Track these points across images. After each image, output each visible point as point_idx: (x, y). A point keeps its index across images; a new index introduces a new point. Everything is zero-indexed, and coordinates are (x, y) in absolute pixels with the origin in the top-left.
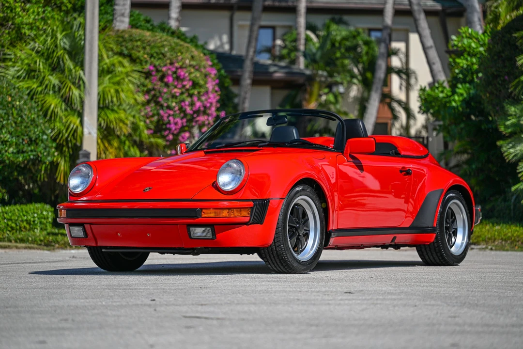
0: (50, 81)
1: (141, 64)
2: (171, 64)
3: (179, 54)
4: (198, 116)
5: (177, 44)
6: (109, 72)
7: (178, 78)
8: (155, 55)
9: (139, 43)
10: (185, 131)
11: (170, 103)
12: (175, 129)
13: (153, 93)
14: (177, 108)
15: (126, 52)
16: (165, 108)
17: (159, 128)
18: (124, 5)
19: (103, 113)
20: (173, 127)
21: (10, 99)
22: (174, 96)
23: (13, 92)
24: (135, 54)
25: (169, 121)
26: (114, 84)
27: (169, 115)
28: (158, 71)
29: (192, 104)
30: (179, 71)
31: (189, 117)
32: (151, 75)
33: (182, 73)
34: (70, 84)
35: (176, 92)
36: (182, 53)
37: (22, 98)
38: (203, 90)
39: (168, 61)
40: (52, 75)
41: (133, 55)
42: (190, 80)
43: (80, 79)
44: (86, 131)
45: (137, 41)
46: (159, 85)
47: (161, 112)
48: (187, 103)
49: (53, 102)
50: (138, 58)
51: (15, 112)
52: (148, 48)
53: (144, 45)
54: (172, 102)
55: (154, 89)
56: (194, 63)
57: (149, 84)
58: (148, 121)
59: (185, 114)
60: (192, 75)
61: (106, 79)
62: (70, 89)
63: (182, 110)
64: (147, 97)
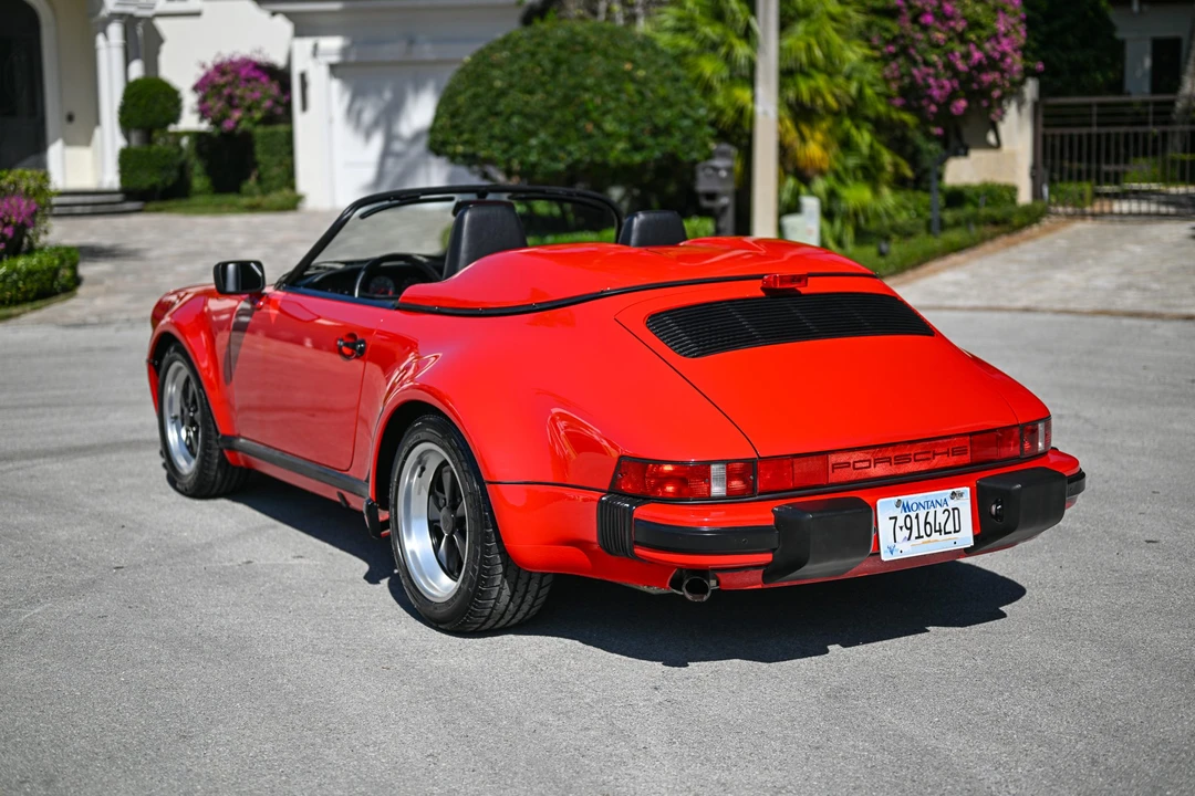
0: (706, 36)
4: (980, 73)
6: (806, 14)
7: (944, 17)
10: (960, 98)
11: (929, 57)
12: (941, 96)
13: (902, 42)
14: (940, 64)
16: (920, 65)
17: (912, 95)
19: (789, 82)
20: (936, 93)
21: (628, 66)
22: (936, 46)
23: (638, 54)
25: (929, 84)
26: (808, 33)
27: (928, 75)
28: (911, 7)
29: (966, 56)
30: (945, 4)
31: (963, 77)
32: (901, 13)
33: (949, 8)
34: (732, 37)
35: (938, 39)
37: (655, 62)
38: (984, 34)
40: (709, 24)
42: (964, 18)
43: (749, 28)
44: (759, 109)
46: (911, 29)
47: (915, 71)
48: (957, 54)
49: (709, 67)
54: (932, 55)
55: (903, 36)
57: (895, 27)
58: (894, 87)
59: (956, 73)
60: (969, 11)
61: (800, 27)
62: (731, 47)
63: (949, 66)
64: (893, 49)
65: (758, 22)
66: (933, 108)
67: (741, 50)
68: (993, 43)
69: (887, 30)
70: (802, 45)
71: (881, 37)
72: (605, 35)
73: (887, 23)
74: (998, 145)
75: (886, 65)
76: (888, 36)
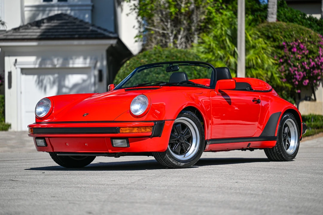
0: (218, 54)
1: (278, 41)
2: (296, 41)
3: (301, 35)
4: (313, 70)
5: (300, 29)
6: (254, 47)
7: (300, 49)
8: (287, 36)
9: (278, 30)
10: (306, 79)
11: (295, 64)
12: (299, 78)
13: (285, 58)
14: (299, 66)
15: (270, 35)
16: (292, 67)
17: (289, 78)
18: (273, 8)
19: (249, 71)
20: (298, 77)
22: (298, 60)
24: (275, 35)
25: (295, 73)
26: (255, 54)
27: (295, 70)
28: (288, 45)
29: (309, 63)
30: (301, 45)
31: (307, 71)
32: (284, 47)
33: (302, 46)
34: (229, 55)
35: (299, 57)
36: (303, 34)
38: (315, 55)
39: (294, 39)
40: (220, 50)
41: (275, 37)
42: (307, 49)
43: (235, 52)
45: (277, 29)
46: (288, 53)
47: (290, 69)
48: (306, 63)
50: (277, 38)
51: (196, 73)
52: (283, 33)
53: (281, 31)
54: (296, 63)
55: (285, 56)
56: (309, 39)
57: (283, 53)
58: (283, 74)
59: (305, 70)
60: (309, 47)
61: (252, 52)
62: (229, 58)
63: (303, 67)
64: (282, 61)
65: (237, 49)
66: (297, 83)
67: (232, 60)
68: (318, 59)
69: (280, 54)
70: (253, 58)
71: (277, 56)
72: (183, 54)
73: (279, 51)
74: (315, 100)
75: (279, 67)
76: (280, 56)
